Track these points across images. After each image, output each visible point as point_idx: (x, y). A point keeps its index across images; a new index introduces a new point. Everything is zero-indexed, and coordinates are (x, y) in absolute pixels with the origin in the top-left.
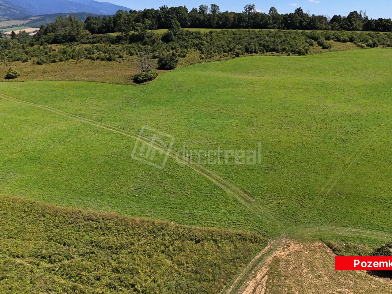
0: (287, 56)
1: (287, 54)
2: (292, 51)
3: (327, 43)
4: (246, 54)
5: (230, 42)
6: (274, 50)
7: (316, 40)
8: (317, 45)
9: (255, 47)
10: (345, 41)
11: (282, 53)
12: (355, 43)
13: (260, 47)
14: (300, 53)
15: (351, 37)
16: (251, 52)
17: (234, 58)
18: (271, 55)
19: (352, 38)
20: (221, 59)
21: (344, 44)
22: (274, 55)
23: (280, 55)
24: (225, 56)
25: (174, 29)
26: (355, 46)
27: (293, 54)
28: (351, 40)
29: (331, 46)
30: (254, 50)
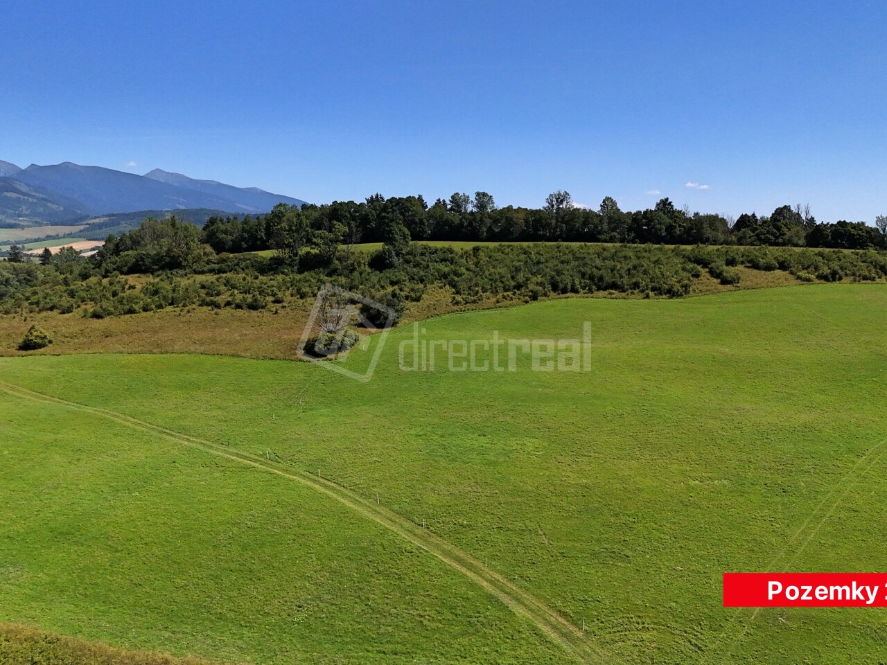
0: (644, 298)
1: (643, 295)
2: (653, 289)
3: (730, 271)
4: (552, 294)
5: (518, 270)
6: (614, 286)
7: (705, 266)
8: (708, 275)
9: (573, 280)
10: (769, 268)
11: (632, 293)
12: (792, 273)
13: (582, 281)
14: (672, 293)
15: (781, 259)
16: (564, 291)
17: (527, 302)
18: (609, 296)
19: (784, 262)
20: (497, 304)
21: (767, 273)
22: (614, 296)
23: (627, 297)
24: (506, 299)
25: (397, 242)
26: (792, 278)
27: (656, 295)
28: (783, 266)
29: (739, 279)
30: (569, 287)
